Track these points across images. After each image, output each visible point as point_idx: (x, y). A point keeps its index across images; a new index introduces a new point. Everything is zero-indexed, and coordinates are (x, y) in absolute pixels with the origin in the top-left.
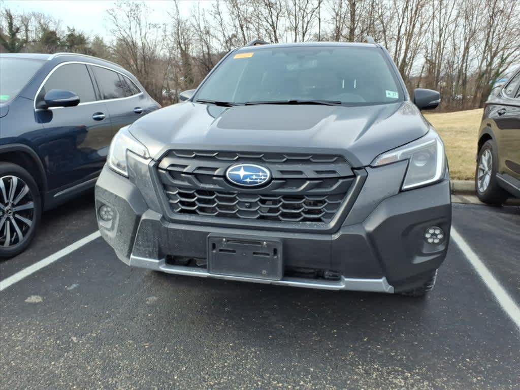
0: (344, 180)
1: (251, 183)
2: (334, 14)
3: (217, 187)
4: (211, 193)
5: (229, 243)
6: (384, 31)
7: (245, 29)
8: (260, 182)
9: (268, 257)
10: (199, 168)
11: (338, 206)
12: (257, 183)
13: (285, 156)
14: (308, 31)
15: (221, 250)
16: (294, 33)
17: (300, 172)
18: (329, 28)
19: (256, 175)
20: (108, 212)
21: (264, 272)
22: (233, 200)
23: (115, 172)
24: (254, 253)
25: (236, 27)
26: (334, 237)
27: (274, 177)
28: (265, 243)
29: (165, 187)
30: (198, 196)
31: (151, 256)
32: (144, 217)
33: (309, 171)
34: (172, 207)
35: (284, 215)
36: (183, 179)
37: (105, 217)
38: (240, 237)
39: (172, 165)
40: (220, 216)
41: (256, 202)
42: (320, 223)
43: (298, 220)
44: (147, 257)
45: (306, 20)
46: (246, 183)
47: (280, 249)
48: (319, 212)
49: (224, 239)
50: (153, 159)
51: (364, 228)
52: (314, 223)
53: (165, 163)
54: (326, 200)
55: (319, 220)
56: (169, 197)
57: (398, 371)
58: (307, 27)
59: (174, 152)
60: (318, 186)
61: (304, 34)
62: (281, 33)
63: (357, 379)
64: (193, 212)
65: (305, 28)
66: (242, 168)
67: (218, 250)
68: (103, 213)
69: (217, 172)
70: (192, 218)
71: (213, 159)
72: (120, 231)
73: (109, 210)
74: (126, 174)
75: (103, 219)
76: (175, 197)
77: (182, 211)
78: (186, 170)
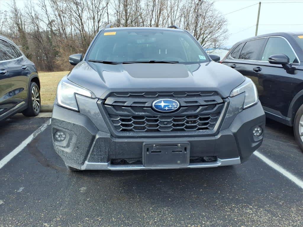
0: (220, 105)
1: (168, 110)
2: (115, 11)
3: (147, 114)
4: (142, 117)
5: (157, 147)
6: (143, 22)
7: (62, 17)
8: (174, 109)
9: (181, 153)
10: (134, 103)
11: (216, 120)
12: (172, 109)
13: (186, 93)
14: (101, 20)
15: (152, 152)
16: (92, 21)
17: (196, 102)
18: (113, 19)
19: (171, 105)
20: (61, 135)
21: (179, 162)
22: (157, 121)
23: (62, 107)
24: (173, 151)
25: (56, 15)
26: (217, 137)
27: (182, 105)
28: (179, 145)
29: (110, 115)
30: (133, 120)
31: (101, 161)
32: (97, 137)
33: (201, 101)
34: (117, 128)
35: (187, 127)
36: (123, 110)
37: (59, 139)
38: (163, 143)
39: (115, 102)
40: (148, 131)
41: (171, 121)
42: (207, 130)
43: (195, 129)
44: (98, 162)
45: (99, 14)
46: (165, 110)
47: (189, 148)
48: (207, 123)
49: (154, 145)
50: (99, 99)
51: (231, 130)
52: (204, 130)
53: (109, 101)
54: (211, 117)
55: (207, 128)
56: (113, 122)
57: (245, 206)
58: (100, 18)
59: (115, 94)
60: (206, 109)
61: (99, 22)
62: (85, 20)
63: (229, 214)
64: (131, 130)
65: (99, 19)
66: (162, 101)
67: (150, 152)
68: (57, 136)
69: (146, 105)
70: (131, 134)
71: (142, 97)
72: (77, 147)
73: (62, 134)
74: (77, 109)
75: (58, 141)
76: (117, 122)
77: (123, 130)
78: (125, 104)
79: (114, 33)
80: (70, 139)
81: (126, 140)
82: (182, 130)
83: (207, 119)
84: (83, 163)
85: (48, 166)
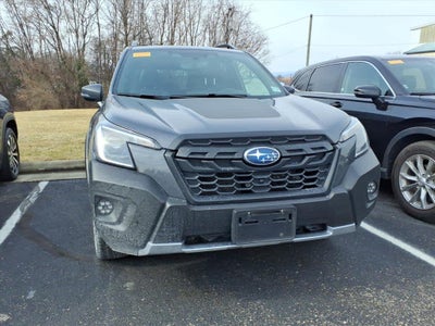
0: (330, 153)
1: (266, 162)
3: (236, 169)
4: (229, 174)
5: (253, 215)
8: (273, 161)
9: (284, 221)
10: (219, 154)
11: (326, 174)
13: (287, 138)
14: (88, 34)
15: (246, 223)
16: (74, 35)
17: (301, 150)
19: (270, 155)
20: (107, 206)
21: (281, 234)
22: (250, 178)
23: (106, 163)
24: (274, 220)
26: (329, 198)
27: (283, 155)
28: (282, 210)
29: (184, 173)
30: (218, 179)
31: (173, 241)
32: (168, 205)
33: (307, 148)
34: (194, 190)
35: (289, 186)
36: (202, 165)
37: (103, 212)
38: (261, 209)
39: (192, 154)
40: (239, 193)
41: (269, 178)
42: (316, 188)
43: (300, 188)
45: (85, 24)
46: (262, 162)
47: (295, 214)
48: (313, 180)
49: (249, 213)
50: (167, 150)
51: (344, 187)
52: (312, 189)
53: (183, 152)
54: (319, 170)
55: (314, 186)
56: (189, 182)
59: (190, 142)
60: (314, 160)
61: (84, 36)
62: (63, 34)
64: (214, 193)
65: (85, 31)
66: (258, 150)
67: (244, 223)
68: (100, 208)
69: (236, 156)
70: (214, 199)
71: (229, 145)
72: (136, 222)
73: (108, 203)
74: (131, 166)
75: (101, 214)
76: (195, 182)
77: (204, 194)
78: (207, 156)
79: (148, 54)
80: (125, 210)
81: (209, 208)
82: (283, 190)
83: (315, 173)
84: (144, 246)
85: (62, 255)
